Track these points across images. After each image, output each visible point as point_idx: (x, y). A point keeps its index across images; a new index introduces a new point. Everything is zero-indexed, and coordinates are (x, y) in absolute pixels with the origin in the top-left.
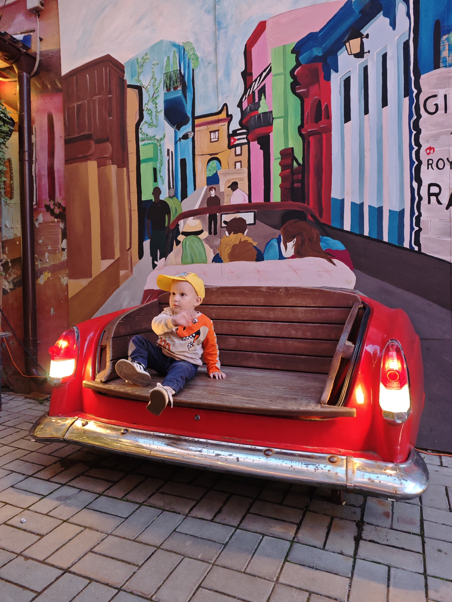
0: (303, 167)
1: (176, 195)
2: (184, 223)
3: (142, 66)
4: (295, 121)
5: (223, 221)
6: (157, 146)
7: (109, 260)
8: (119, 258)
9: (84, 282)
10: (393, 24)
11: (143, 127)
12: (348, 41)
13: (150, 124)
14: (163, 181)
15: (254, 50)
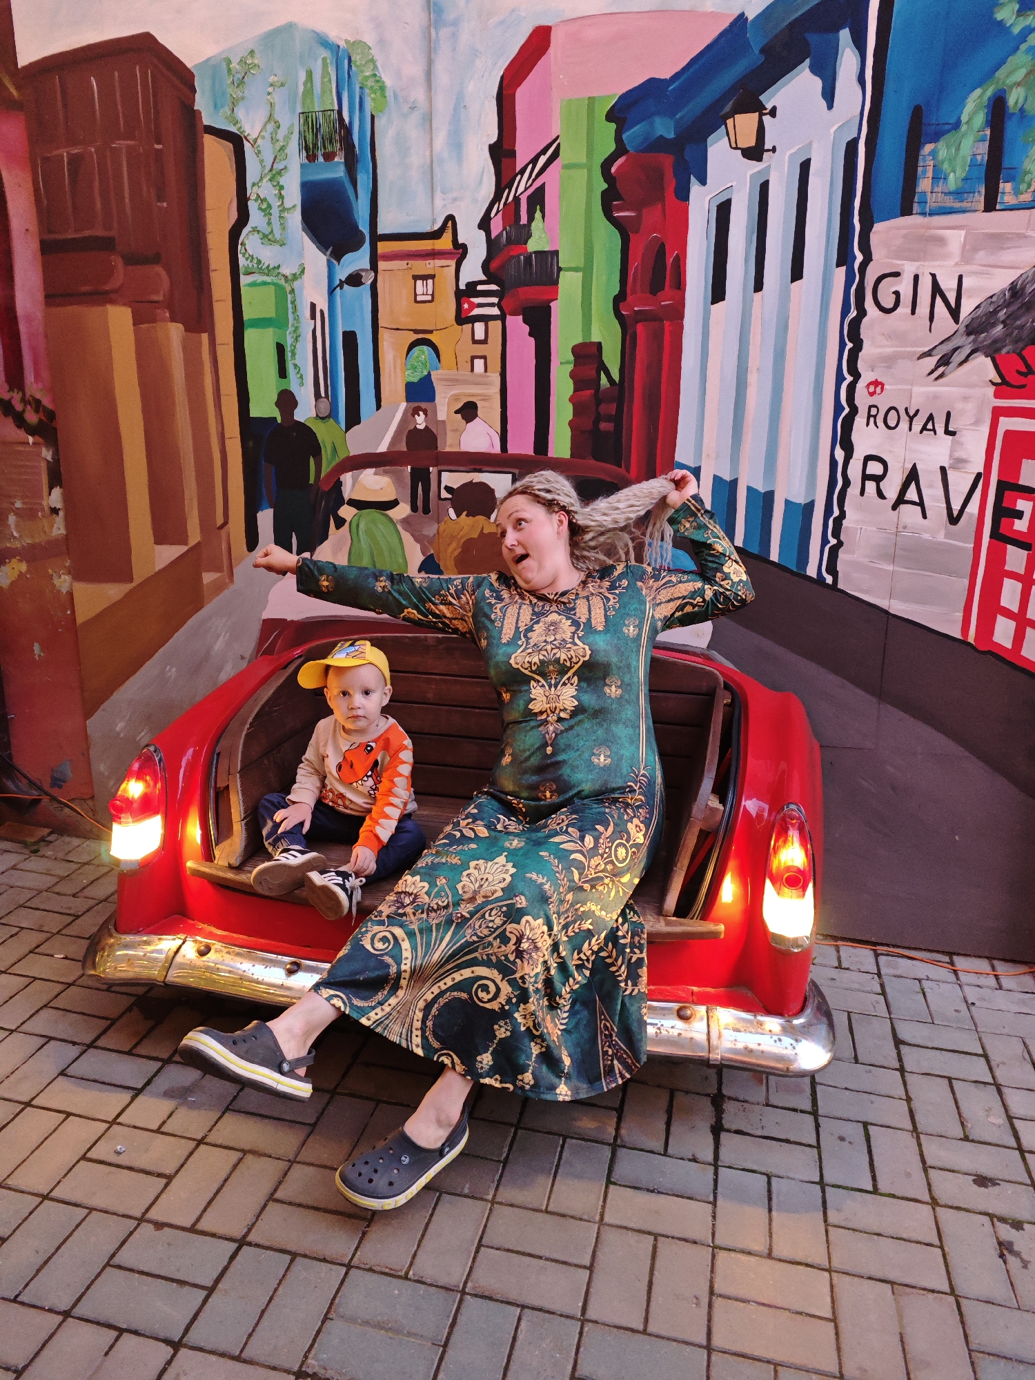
0: (621, 389)
1: (333, 414)
2: (355, 480)
3: (242, 82)
4: (606, 282)
5: (443, 486)
6: (285, 291)
7: (174, 547)
8: (199, 544)
9: (114, 592)
10: (829, 95)
11: (250, 242)
12: (731, 114)
13: (265, 236)
14: (301, 377)
15: (522, 95)
